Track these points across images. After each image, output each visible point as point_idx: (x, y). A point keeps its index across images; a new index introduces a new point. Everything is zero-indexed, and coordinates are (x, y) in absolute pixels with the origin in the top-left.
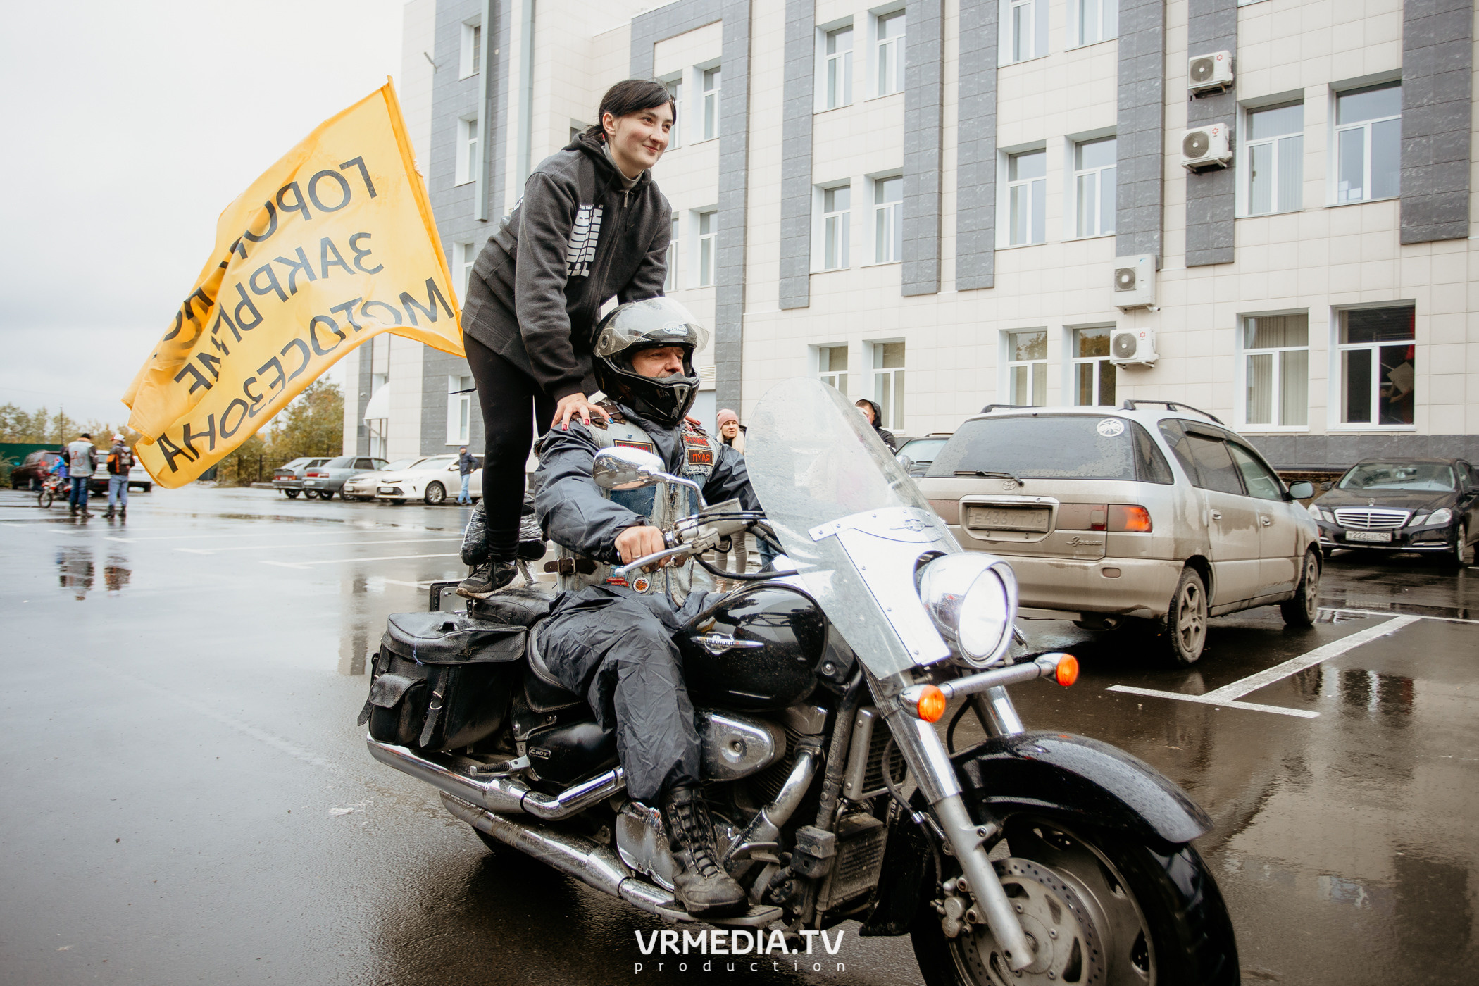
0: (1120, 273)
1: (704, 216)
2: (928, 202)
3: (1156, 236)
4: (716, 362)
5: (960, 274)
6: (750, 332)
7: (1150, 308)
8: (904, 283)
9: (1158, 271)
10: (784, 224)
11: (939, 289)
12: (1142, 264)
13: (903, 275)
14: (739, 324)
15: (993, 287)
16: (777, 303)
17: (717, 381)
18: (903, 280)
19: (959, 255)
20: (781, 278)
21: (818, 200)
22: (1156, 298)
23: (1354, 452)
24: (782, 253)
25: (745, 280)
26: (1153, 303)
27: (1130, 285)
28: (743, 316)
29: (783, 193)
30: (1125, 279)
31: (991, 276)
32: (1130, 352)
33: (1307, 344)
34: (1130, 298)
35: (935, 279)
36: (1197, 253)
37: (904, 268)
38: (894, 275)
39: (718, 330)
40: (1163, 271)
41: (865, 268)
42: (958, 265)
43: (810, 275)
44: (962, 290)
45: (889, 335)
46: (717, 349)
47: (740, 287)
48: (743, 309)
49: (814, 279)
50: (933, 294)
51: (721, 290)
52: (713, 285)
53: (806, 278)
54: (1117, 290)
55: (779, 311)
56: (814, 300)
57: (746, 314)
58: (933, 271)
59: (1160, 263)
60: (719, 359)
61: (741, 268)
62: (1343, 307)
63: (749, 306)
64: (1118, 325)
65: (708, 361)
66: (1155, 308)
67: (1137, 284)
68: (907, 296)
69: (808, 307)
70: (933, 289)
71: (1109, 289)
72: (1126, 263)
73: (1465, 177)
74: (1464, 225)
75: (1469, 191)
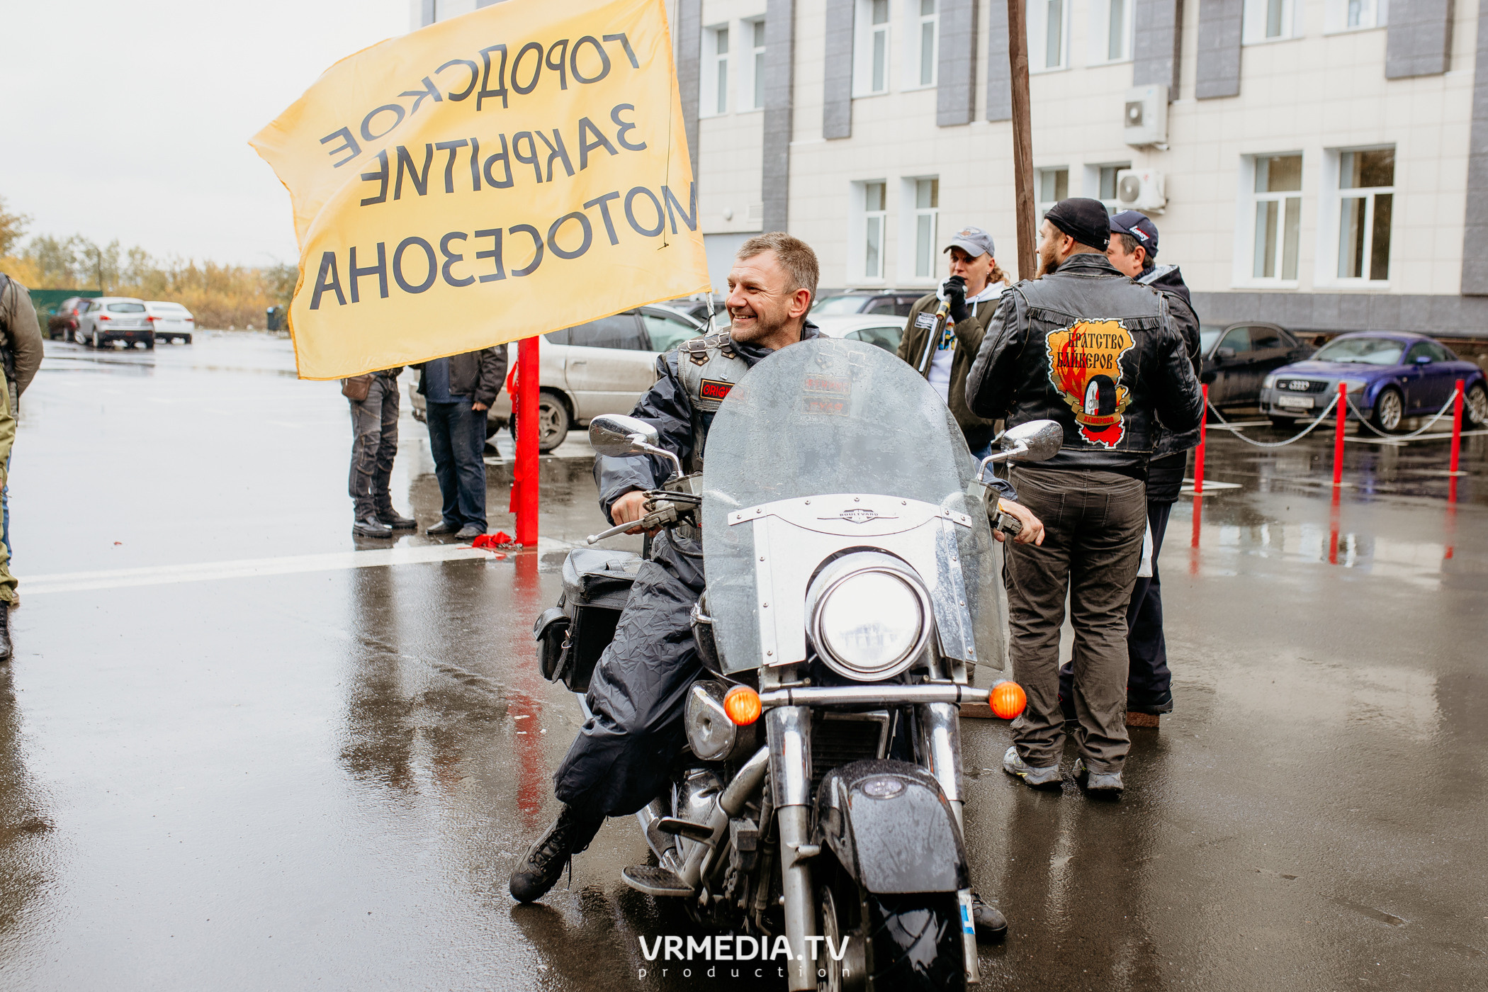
0: (1130, 106)
1: (758, 25)
2: (965, 18)
3: (1170, 64)
4: (764, 199)
5: (990, 105)
6: (799, 165)
7: (1160, 147)
8: (939, 112)
9: (1170, 103)
10: (828, 41)
11: (972, 118)
12: (1153, 96)
13: (938, 103)
14: (785, 155)
16: (820, 132)
17: (765, 222)
18: (938, 109)
19: (990, 80)
20: (826, 102)
21: (864, 13)
22: (1167, 135)
23: (1335, 312)
24: (826, 73)
25: (791, 102)
26: (1163, 139)
27: (1137, 121)
28: (789, 147)
29: (828, 3)
30: (1134, 113)
32: (1135, 195)
33: (1298, 188)
34: (1142, 135)
35: (967, 106)
36: (1203, 84)
37: (939, 95)
38: (929, 100)
39: (765, 162)
40: (1176, 103)
41: (904, 93)
42: (989, 92)
43: (852, 100)
44: (992, 121)
45: (925, 171)
46: (764, 184)
47: (787, 112)
48: (790, 138)
49: (857, 104)
50: (968, 123)
51: (768, 115)
52: (762, 109)
53: (848, 103)
54: (1126, 126)
55: (824, 140)
56: (857, 129)
57: (793, 144)
58: (965, 99)
59: (1174, 94)
60: (766, 195)
61: (787, 90)
62: (1338, 149)
63: (796, 135)
64: (1133, 165)
65: (756, 198)
66: (1164, 147)
67: (1145, 119)
68: (942, 126)
69: (850, 136)
70: (965, 119)
71: (1122, 124)
72: (1139, 94)
73: (1444, 6)
74: (1441, 59)
75: (1450, 21)
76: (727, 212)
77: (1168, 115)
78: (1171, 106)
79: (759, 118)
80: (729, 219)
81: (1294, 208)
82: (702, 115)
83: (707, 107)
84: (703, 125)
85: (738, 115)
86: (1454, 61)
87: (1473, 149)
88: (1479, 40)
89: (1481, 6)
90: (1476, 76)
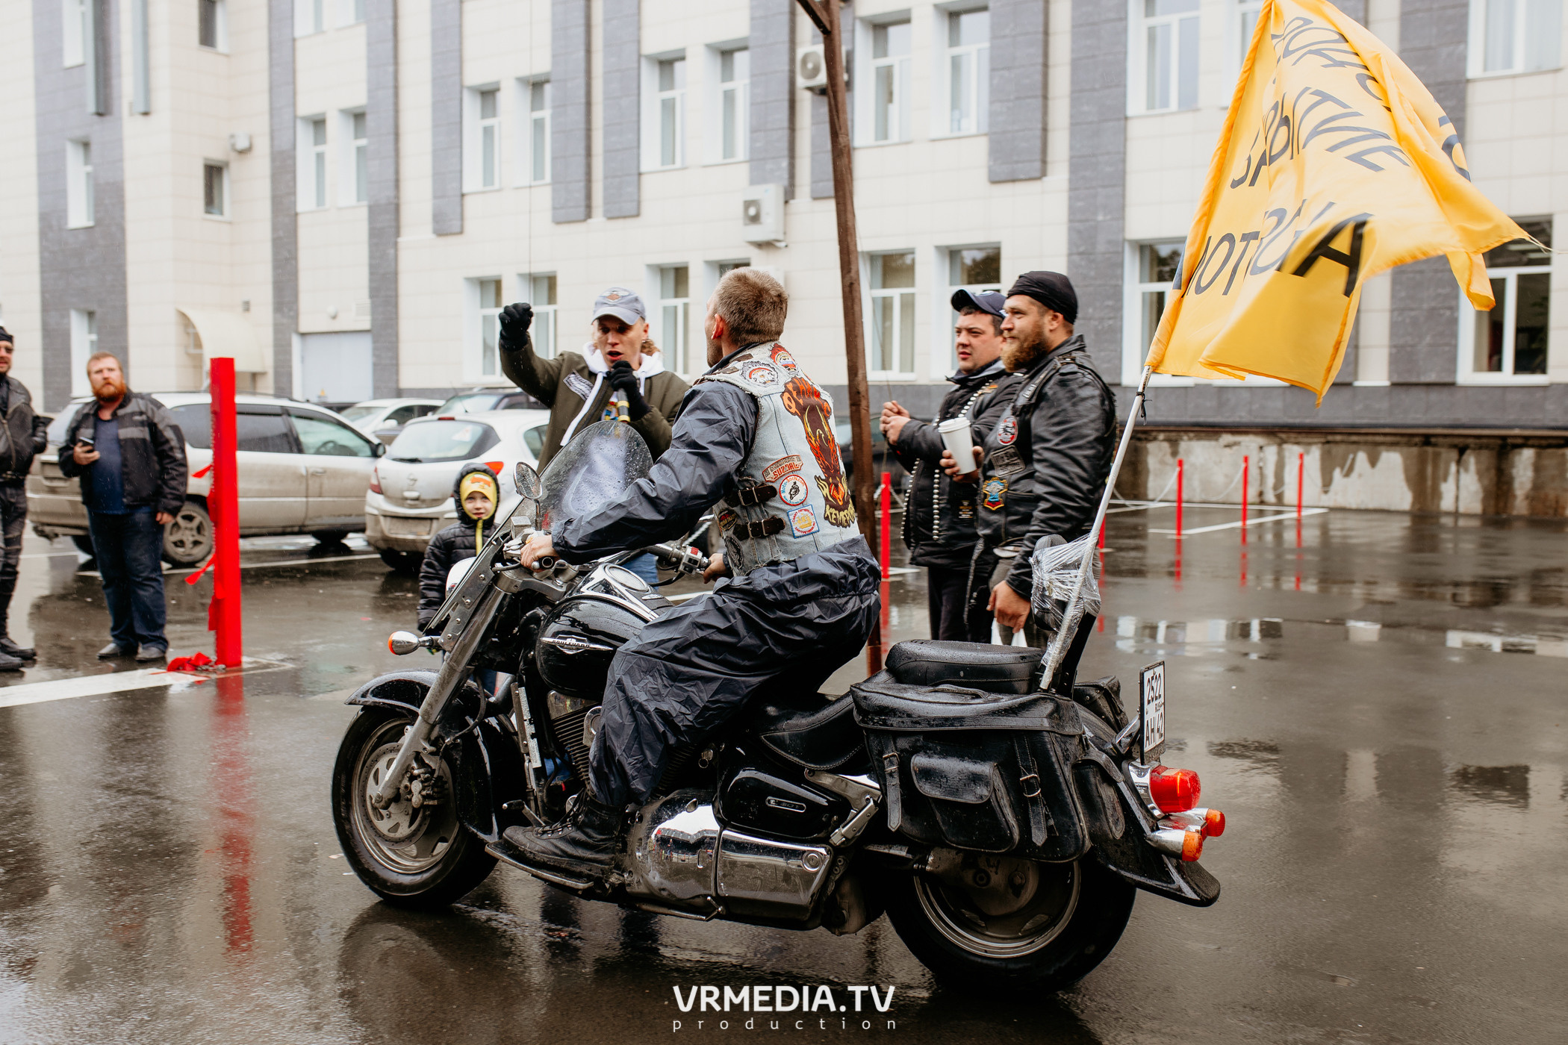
0: (748, 204)
1: (358, 117)
2: (577, 115)
3: (785, 164)
4: (372, 296)
5: (607, 201)
6: (408, 261)
7: (778, 244)
8: (554, 208)
9: (786, 202)
10: (435, 135)
11: (589, 215)
12: (770, 195)
13: (554, 199)
14: (392, 251)
15: (638, 215)
16: (429, 227)
17: (374, 320)
18: (553, 205)
19: (606, 177)
20: (435, 197)
21: (471, 106)
22: (785, 233)
24: (434, 167)
25: (397, 197)
26: (780, 237)
27: (755, 219)
28: (396, 244)
29: (434, 95)
30: (752, 211)
31: (635, 204)
33: (912, 284)
34: (759, 233)
35: (583, 203)
36: (821, 184)
37: (554, 191)
38: (544, 197)
39: (372, 256)
40: (792, 202)
41: (517, 188)
42: (606, 188)
43: (463, 195)
44: (610, 218)
45: (541, 268)
46: (371, 281)
47: (392, 207)
48: (398, 234)
49: (468, 200)
50: (585, 220)
51: (374, 211)
52: (365, 203)
53: (458, 199)
54: (746, 224)
55: (433, 236)
56: (469, 225)
57: (400, 240)
58: (581, 195)
59: (789, 194)
60: (374, 292)
61: (392, 184)
62: (947, 247)
63: (404, 230)
64: (753, 262)
65: (361, 295)
66: (782, 244)
67: (764, 217)
68: (558, 223)
69: (461, 232)
70: (582, 217)
71: (741, 222)
72: (755, 193)
73: (1039, 115)
74: (1038, 165)
75: (1045, 130)
76: (331, 310)
77: (786, 214)
78: (788, 205)
79: (363, 213)
80: (334, 317)
81: (908, 304)
82: (300, 208)
83: (305, 200)
84: (302, 221)
85: (340, 209)
86: (1050, 168)
87: (1070, 249)
88: (1072, 148)
89: (1072, 116)
90: (1071, 181)
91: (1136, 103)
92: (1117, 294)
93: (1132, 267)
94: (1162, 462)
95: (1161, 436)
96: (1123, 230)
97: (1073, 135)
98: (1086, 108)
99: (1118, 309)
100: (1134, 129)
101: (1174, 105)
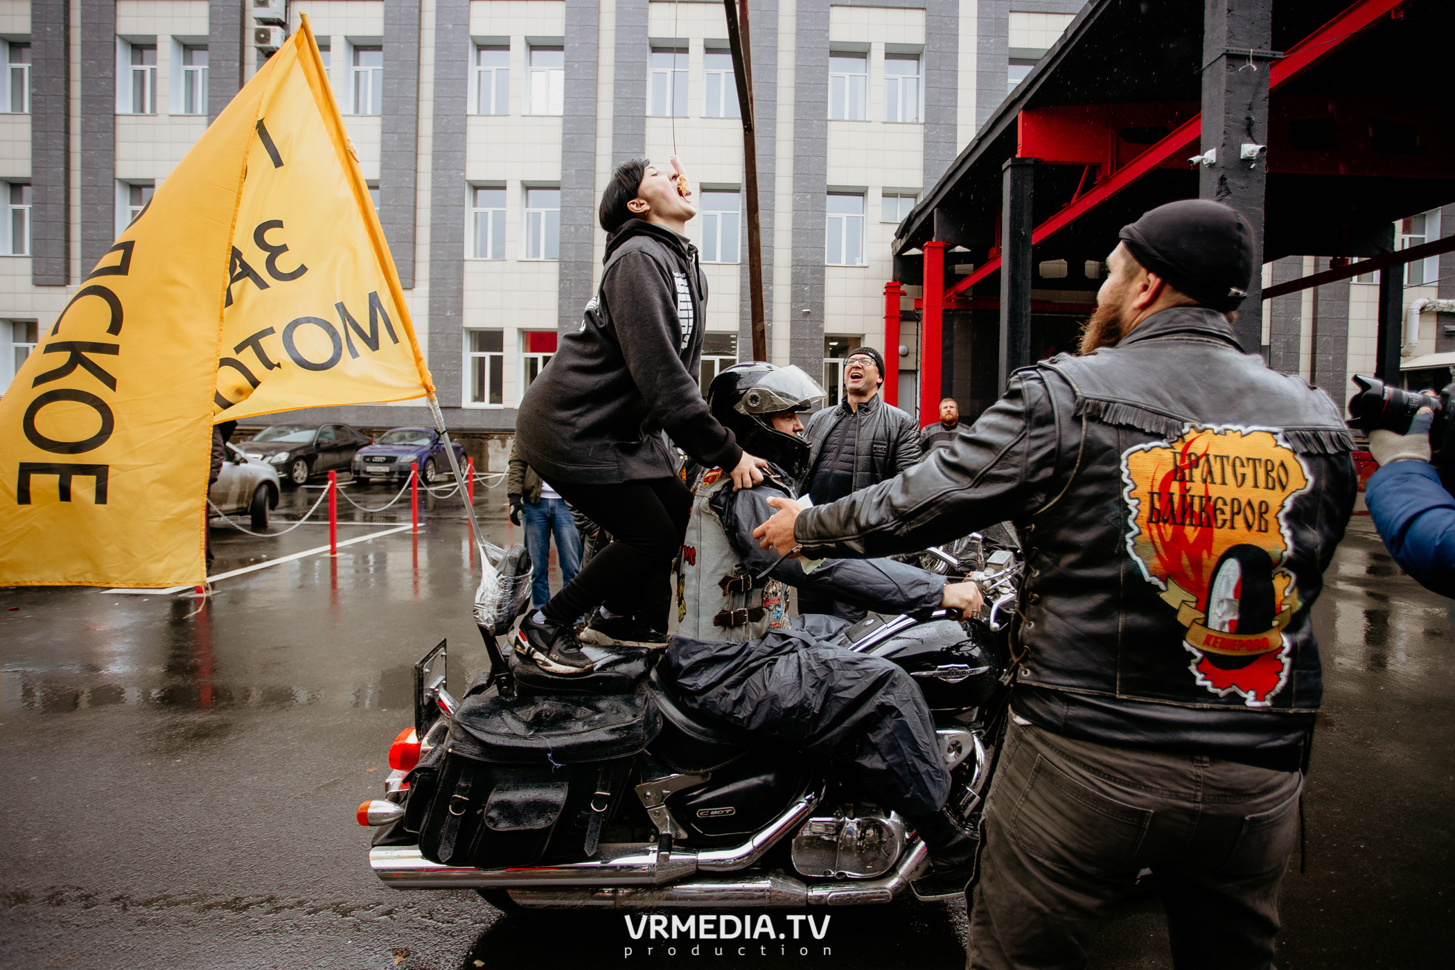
8: (34, 275)
11: (67, 282)
13: (34, 268)
18: (34, 272)
37: (33, 262)
38: (24, 265)
45: (22, 315)
68: (37, 285)
70: (60, 283)
73: (411, 253)
74: (410, 281)
75: (414, 261)
86: (416, 283)
87: (430, 330)
88: (431, 273)
89: (431, 256)
90: (430, 291)
91: (469, 253)
92: (459, 357)
93: (466, 343)
94: (497, 451)
95: (496, 437)
96: (461, 322)
97: (432, 266)
98: (440, 252)
99: (459, 365)
100: (468, 267)
101: (489, 256)
